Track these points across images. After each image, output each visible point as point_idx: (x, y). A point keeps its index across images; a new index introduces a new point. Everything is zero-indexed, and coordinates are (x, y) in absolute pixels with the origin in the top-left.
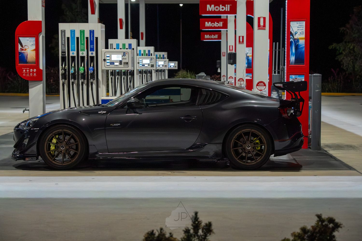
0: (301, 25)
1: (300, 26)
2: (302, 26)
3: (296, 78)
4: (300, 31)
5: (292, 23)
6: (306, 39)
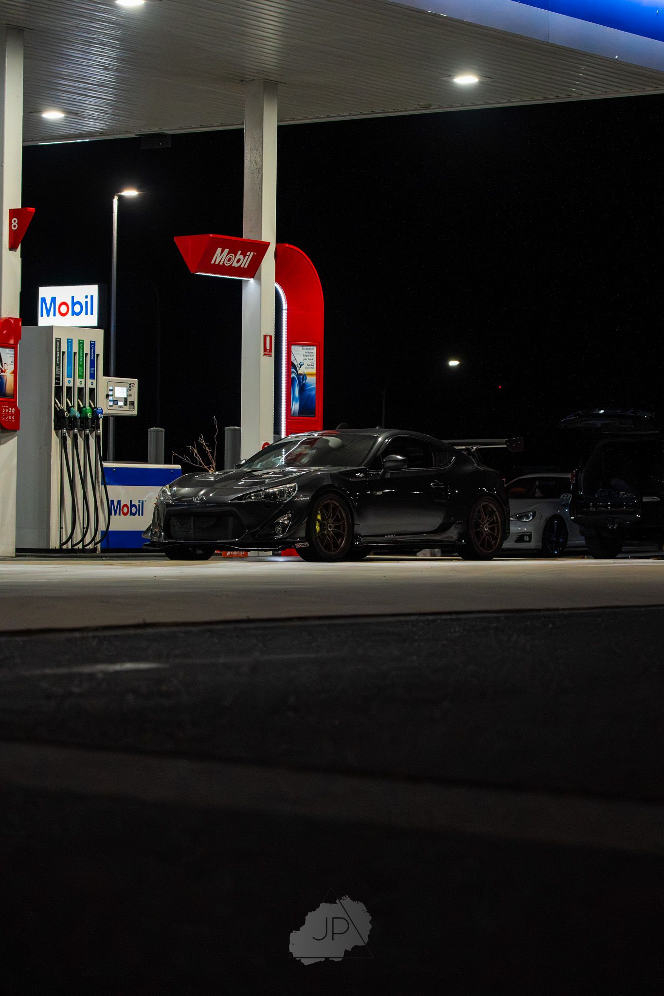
0: (309, 353)
1: (307, 354)
4: (308, 362)
5: (294, 349)
6: (317, 375)
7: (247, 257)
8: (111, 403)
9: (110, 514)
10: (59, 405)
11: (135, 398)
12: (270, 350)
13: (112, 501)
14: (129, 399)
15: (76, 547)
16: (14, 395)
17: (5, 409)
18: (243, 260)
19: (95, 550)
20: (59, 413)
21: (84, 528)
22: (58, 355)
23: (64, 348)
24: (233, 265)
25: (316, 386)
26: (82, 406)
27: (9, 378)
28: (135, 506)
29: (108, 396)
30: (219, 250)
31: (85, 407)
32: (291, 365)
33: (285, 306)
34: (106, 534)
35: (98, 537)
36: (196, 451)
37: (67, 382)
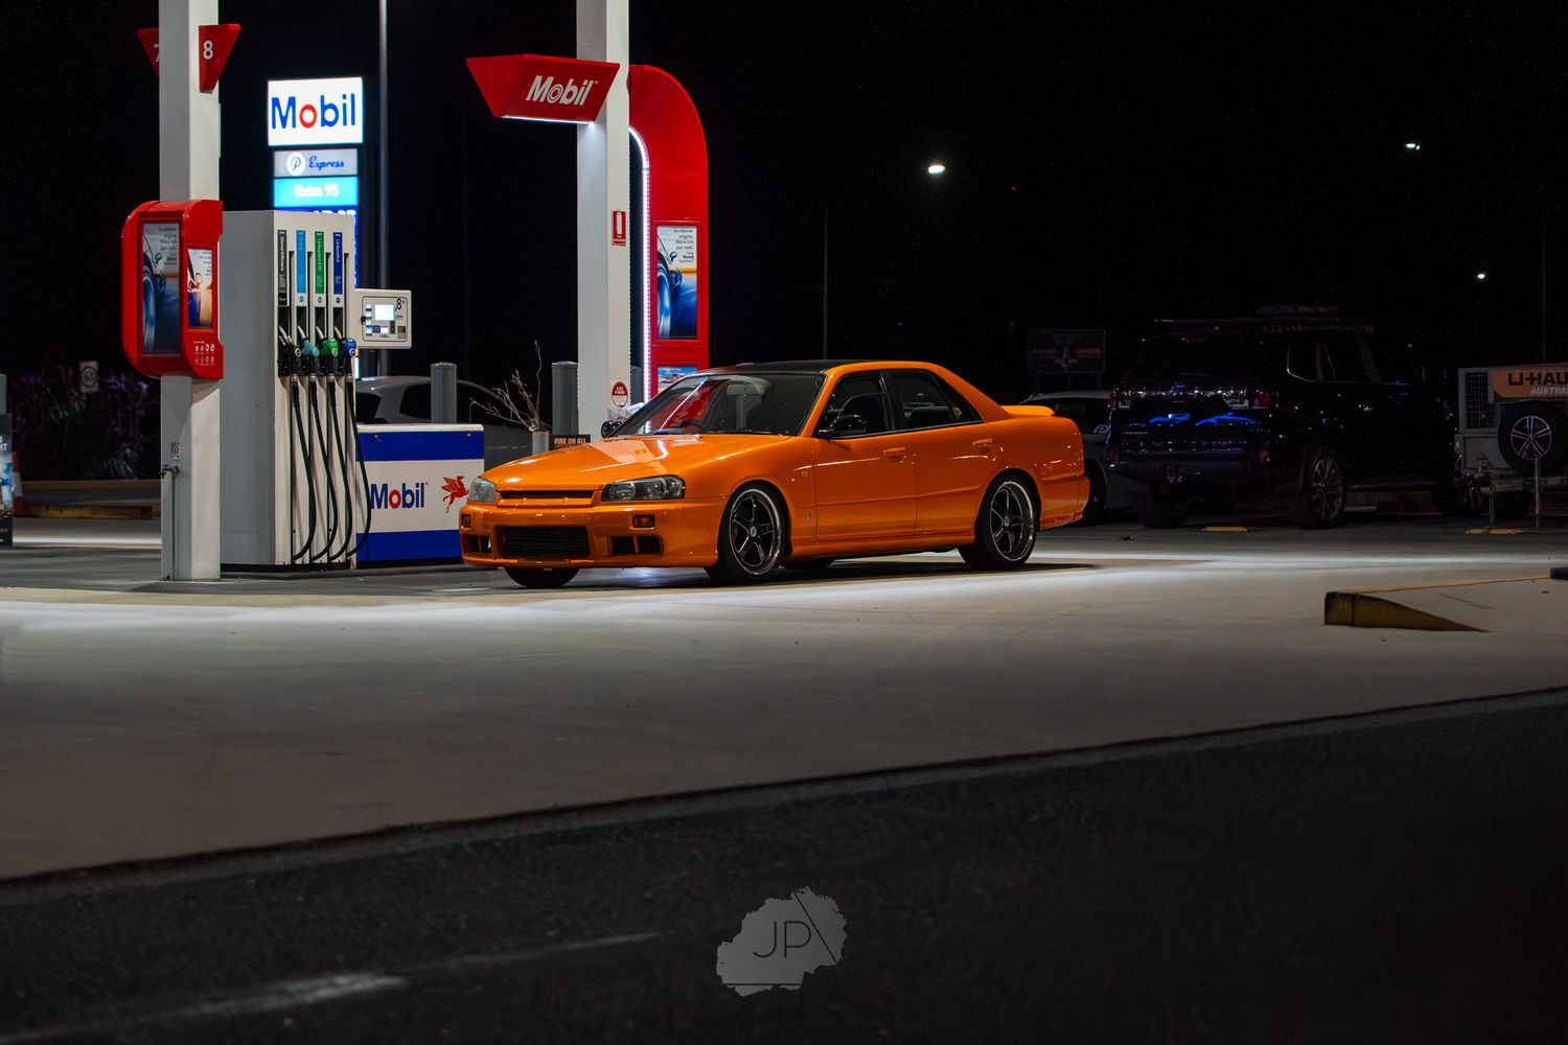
0: (685, 237)
1: (683, 239)
2: (689, 239)
3: (676, 375)
4: (684, 252)
5: (661, 230)
6: (699, 271)
7: (583, 88)
8: (369, 331)
9: (370, 506)
10: (286, 337)
11: (406, 321)
12: (623, 236)
13: (374, 487)
14: (399, 323)
15: (317, 561)
16: (213, 324)
17: (200, 345)
18: (576, 93)
19: (347, 564)
20: (286, 350)
21: (329, 530)
22: (283, 257)
23: (292, 246)
24: (561, 102)
25: (698, 291)
26: (322, 337)
27: (203, 295)
28: (410, 492)
29: (363, 319)
30: (539, 79)
31: (327, 338)
32: (656, 257)
33: (646, 164)
34: (365, 538)
35: (353, 545)
36: (507, 396)
37: (298, 300)
